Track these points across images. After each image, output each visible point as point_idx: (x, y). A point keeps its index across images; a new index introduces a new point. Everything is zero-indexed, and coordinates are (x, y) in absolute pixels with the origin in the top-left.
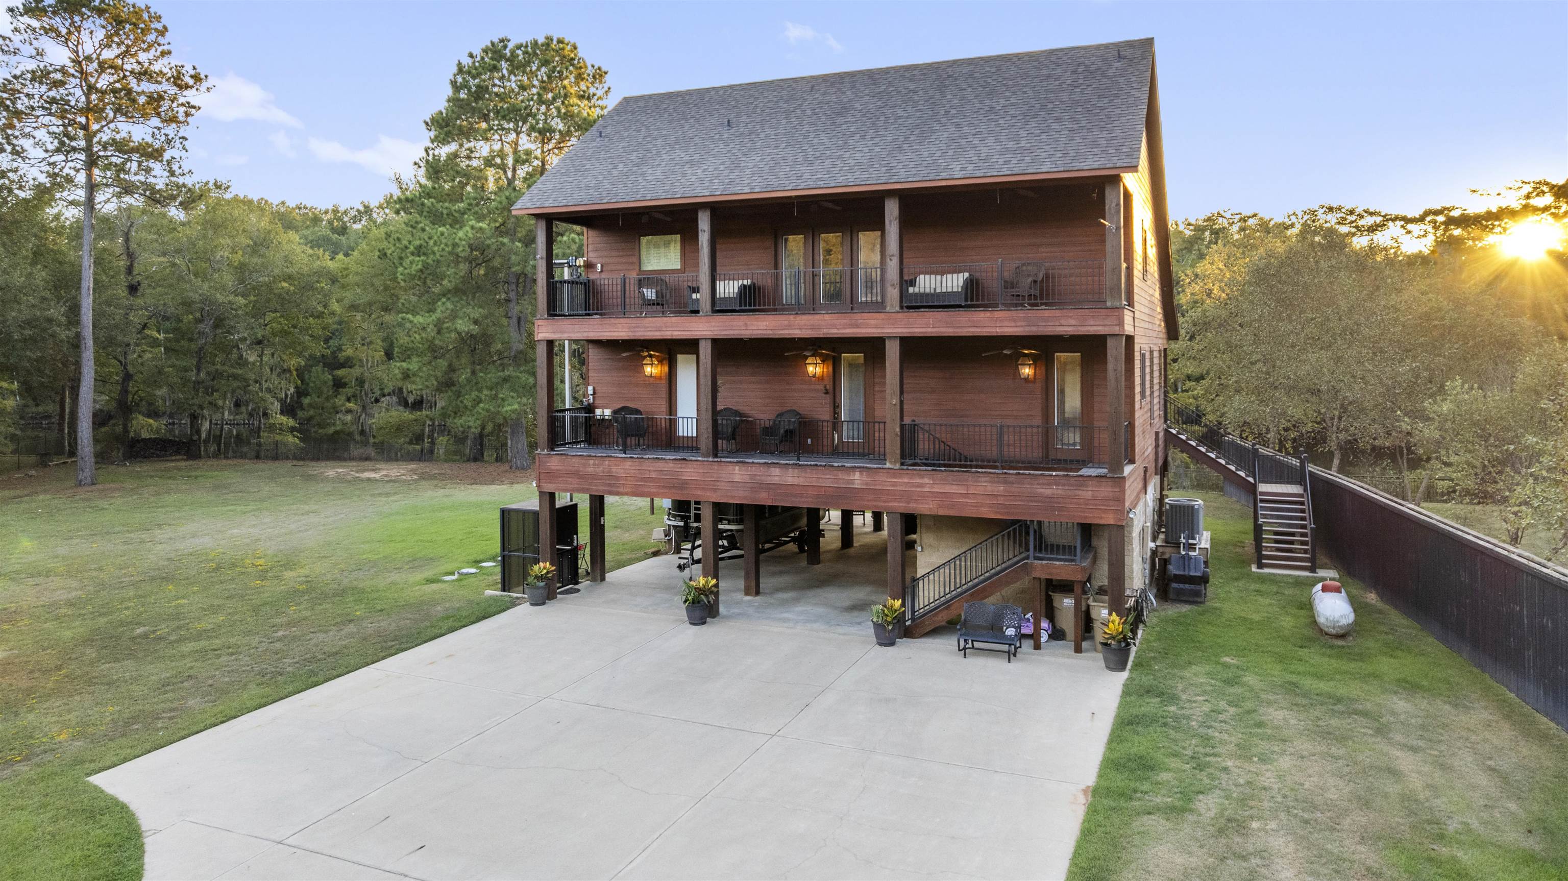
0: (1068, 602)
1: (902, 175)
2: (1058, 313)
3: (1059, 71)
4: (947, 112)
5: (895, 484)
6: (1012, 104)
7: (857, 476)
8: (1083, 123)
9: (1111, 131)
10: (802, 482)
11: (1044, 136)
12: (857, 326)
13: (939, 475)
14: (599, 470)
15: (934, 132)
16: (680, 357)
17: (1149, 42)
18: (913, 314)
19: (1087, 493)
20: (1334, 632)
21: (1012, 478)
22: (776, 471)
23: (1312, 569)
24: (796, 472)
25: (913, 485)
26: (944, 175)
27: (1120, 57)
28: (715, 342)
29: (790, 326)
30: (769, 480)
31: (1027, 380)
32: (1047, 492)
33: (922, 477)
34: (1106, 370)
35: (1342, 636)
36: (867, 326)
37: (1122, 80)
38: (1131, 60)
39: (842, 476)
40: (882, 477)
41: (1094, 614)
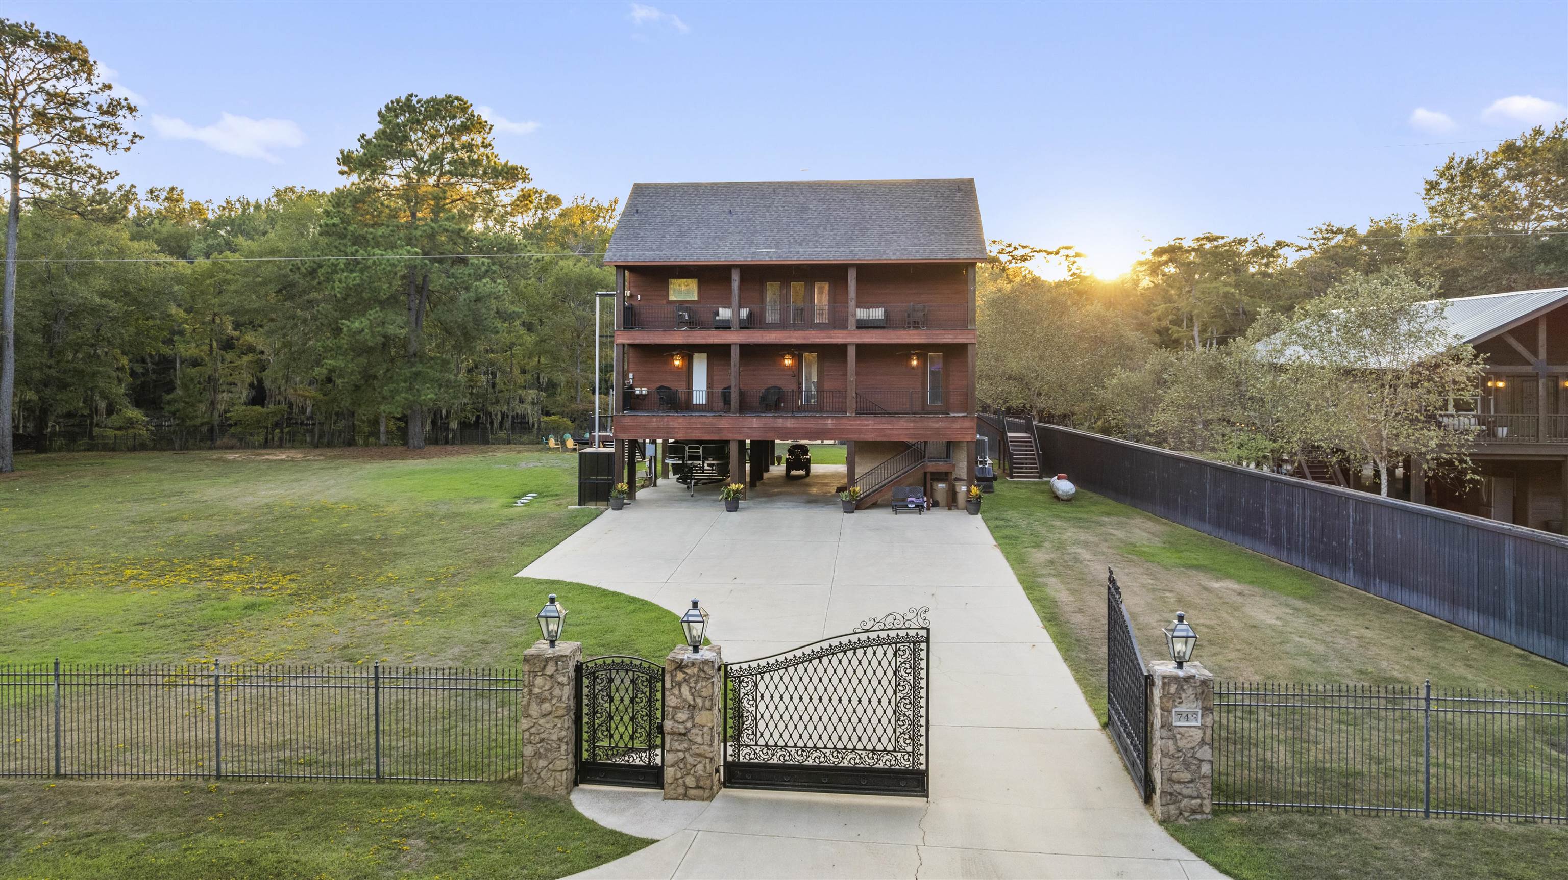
0: (942, 486)
1: (860, 256)
2: (943, 332)
3: (926, 195)
4: (871, 217)
5: (851, 425)
6: (907, 215)
7: (830, 421)
8: (951, 231)
9: (967, 237)
10: (796, 426)
11: (932, 237)
12: (831, 338)
13: (878, 419)
14: (660, 424)
15: (868, 229)
16: (696, 356)
17: (971, 182)
18: (864, 331)
19: (956, 426)
20: (1065, 498)
21: (917, 419)
22: (780, 420)
23: (1040, 477)
24: (793, 420)
25: (862, 425)
26: (884, 257)
27: (959, 190)
28: (742, 346)
29: (790, 337)
30: (775, 426)
31: (913, 368)
32: (937, 426)
33: (867, 420)
34: (967, 362)
35: (1069, 500)
36: (838, 337)
37: (964, 205)
38: (965, 192)
39: (820, 421)
40: (844, 421)
41: (958, 490)
